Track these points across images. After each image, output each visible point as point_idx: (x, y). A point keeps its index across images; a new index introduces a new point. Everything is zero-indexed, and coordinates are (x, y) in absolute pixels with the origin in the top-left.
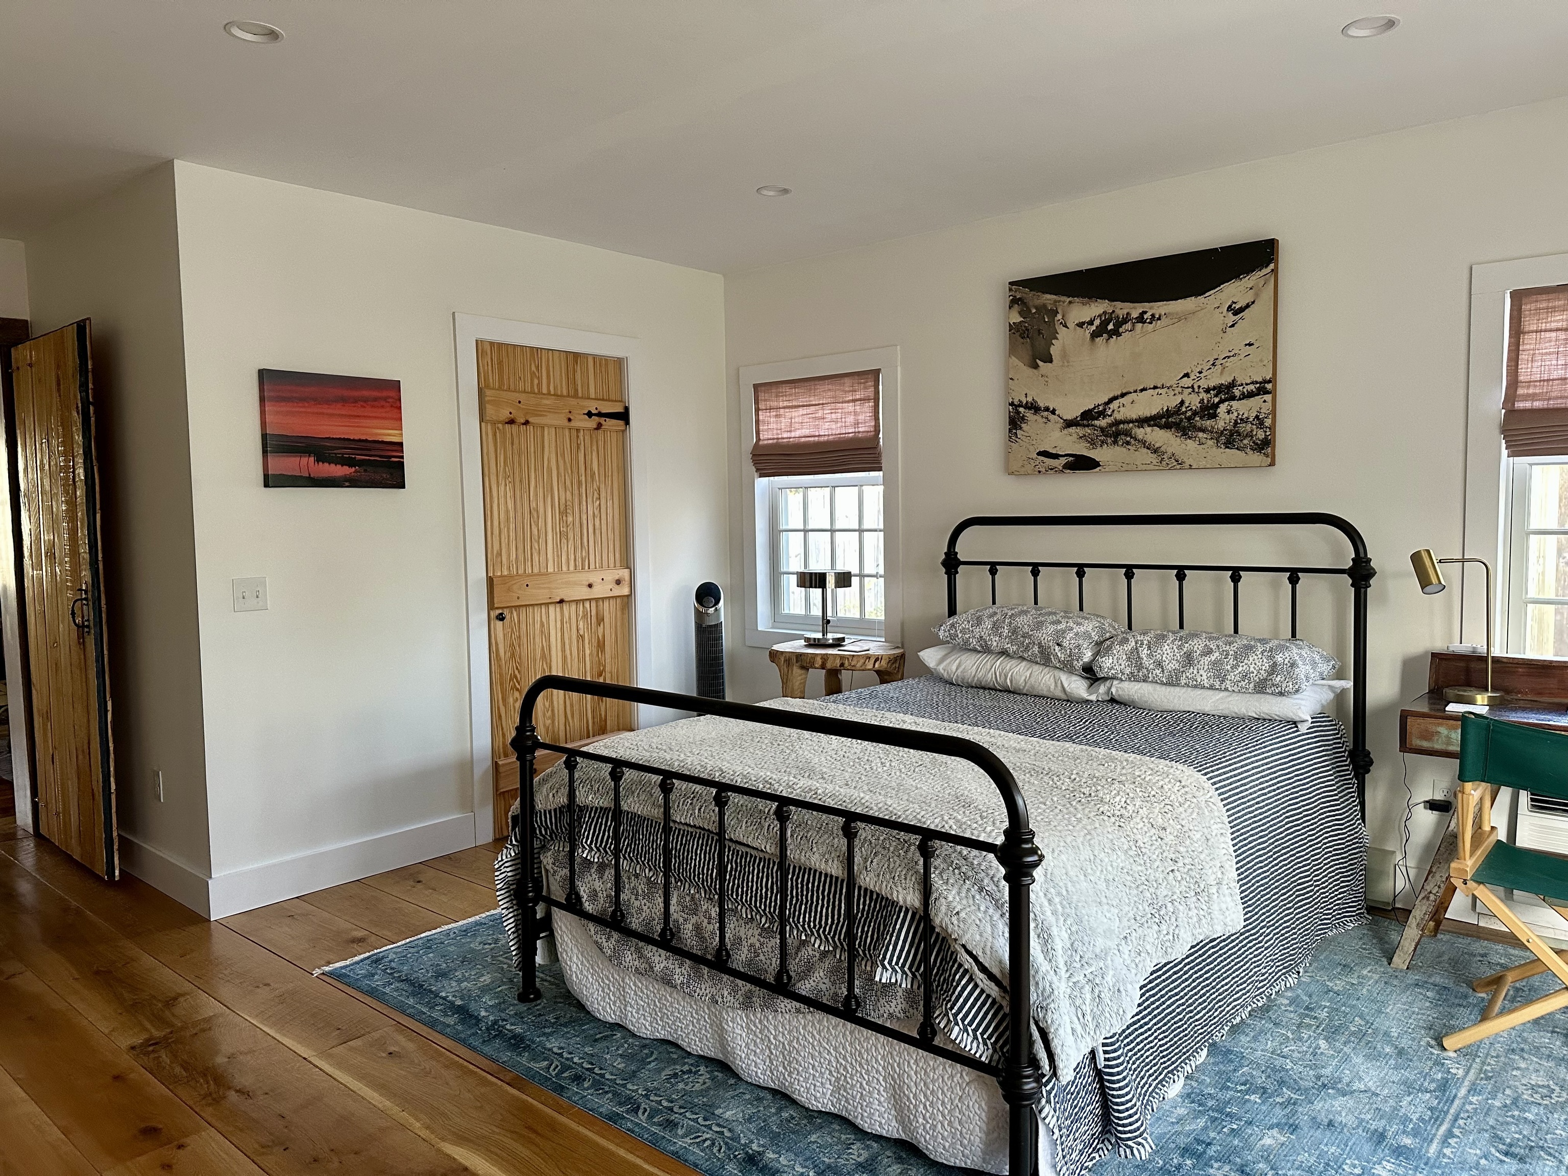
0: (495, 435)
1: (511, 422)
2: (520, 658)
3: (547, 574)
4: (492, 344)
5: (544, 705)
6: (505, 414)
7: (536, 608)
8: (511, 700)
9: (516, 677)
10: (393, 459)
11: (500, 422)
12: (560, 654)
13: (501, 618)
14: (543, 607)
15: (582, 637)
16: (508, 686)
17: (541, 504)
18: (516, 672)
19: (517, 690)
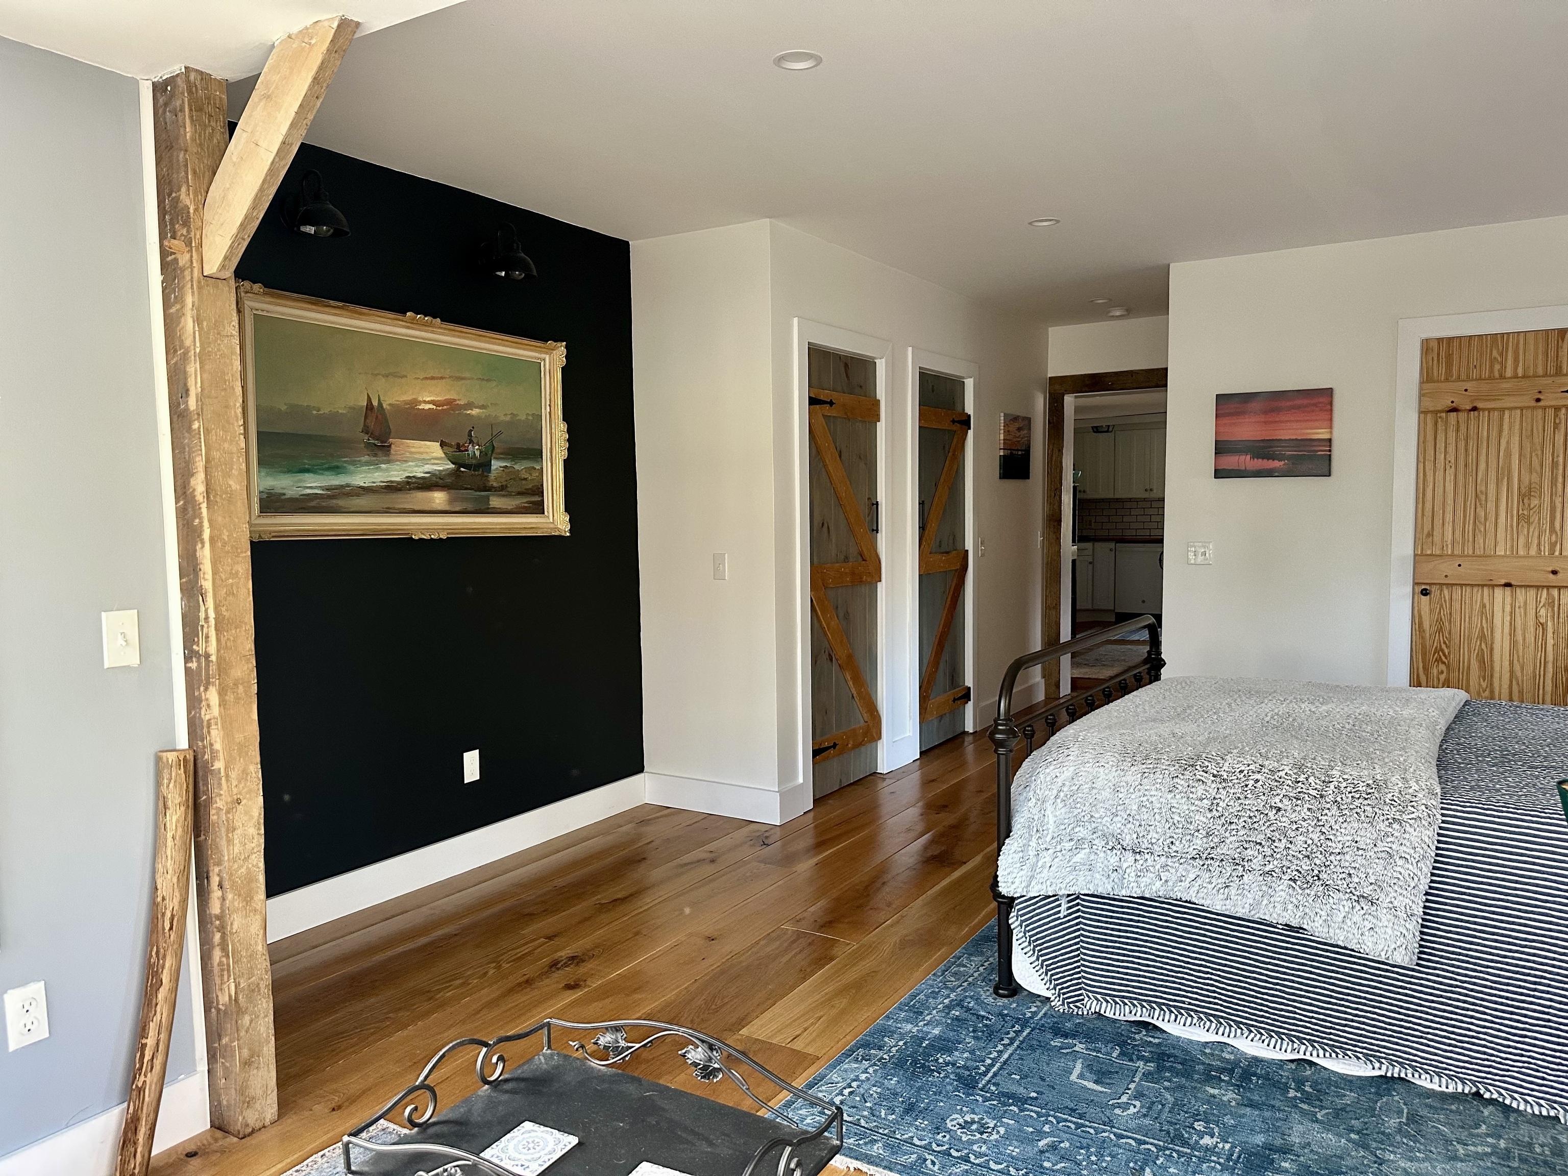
0: (1436, 424)
1: (1455, 410)
2: (1450, 634)
3: (1495, 556)
4: (1440, 340)
5: (1480, 684)
6: (1446, 403)
7: (1475, 589)
8: (1435, 671)
9: (1442, 651)
10: (1319, 453)
11: (1441, 412)
12: (1507, 638)
13: (1425, 593)
14: (1486, 590)
15: (1544, 626)
16: (1431, 658)
17: (1492, 487)
18: (1444, 646)
19: (1444, 663)
